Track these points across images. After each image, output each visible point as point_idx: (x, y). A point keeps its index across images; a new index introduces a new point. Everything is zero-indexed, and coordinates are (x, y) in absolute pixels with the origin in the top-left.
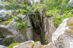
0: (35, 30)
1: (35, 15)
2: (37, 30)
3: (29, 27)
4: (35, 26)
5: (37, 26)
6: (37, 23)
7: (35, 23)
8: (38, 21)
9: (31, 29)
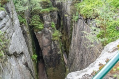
0: (45, 69)
1: (44, 13)
2: (51, 69)
3: (16, 55)
4: (45, 53)
5: (51, 51)
6: (51, 41)
7: (44, 41)
8: (57, 33)
9: (26, 64)
